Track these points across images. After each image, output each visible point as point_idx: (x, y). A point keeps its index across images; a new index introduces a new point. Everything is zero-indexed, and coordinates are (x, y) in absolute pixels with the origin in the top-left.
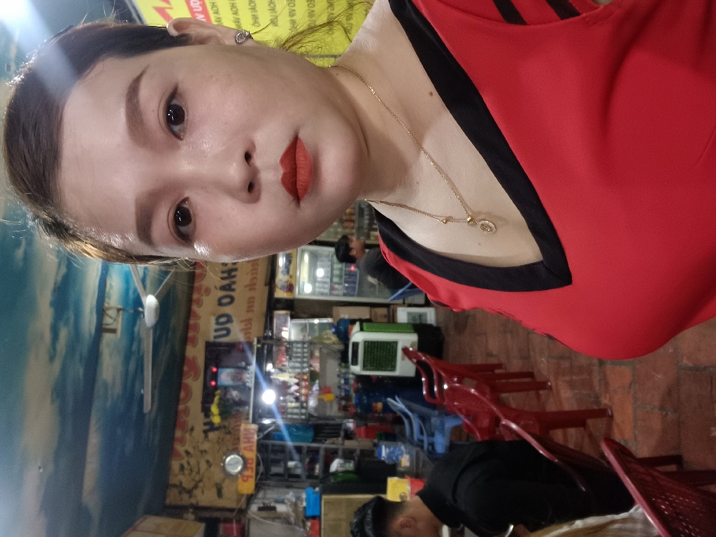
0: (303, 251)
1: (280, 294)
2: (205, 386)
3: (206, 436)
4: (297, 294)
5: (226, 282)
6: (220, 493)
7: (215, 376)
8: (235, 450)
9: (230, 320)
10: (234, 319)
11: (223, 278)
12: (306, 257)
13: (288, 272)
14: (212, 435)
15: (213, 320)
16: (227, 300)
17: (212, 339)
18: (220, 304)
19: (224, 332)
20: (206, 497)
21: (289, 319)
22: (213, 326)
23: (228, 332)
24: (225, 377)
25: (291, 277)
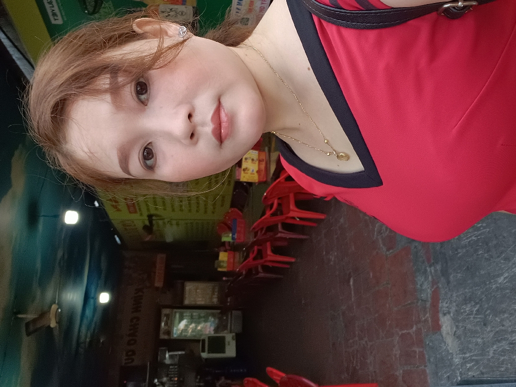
0: (176, 312)
1: (163, 336)
4: (172, 338)
5: (132, 331)
9: (134, 353)
11: (130, 330)
12: (177, 316)
13: (167, 325)
16: (132, 342)
17: (123, 364)
19: (130, 361)
21: (167, 352)
23: (133, 360)
25: (169, 327)
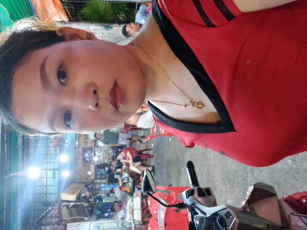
2: (83, 157)
3: (83, 168)
6: (87, 179)
7: (85, 155)
8: (90, 170)
10: (88, 142)
14: (85, 167)
15: (83, 143)
18: (85, 139)
20: (84, 180)
22: (84, 144)
24: (87, 155)
